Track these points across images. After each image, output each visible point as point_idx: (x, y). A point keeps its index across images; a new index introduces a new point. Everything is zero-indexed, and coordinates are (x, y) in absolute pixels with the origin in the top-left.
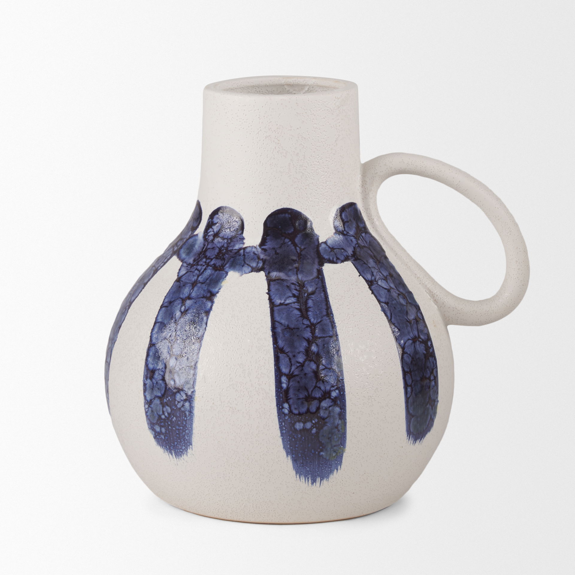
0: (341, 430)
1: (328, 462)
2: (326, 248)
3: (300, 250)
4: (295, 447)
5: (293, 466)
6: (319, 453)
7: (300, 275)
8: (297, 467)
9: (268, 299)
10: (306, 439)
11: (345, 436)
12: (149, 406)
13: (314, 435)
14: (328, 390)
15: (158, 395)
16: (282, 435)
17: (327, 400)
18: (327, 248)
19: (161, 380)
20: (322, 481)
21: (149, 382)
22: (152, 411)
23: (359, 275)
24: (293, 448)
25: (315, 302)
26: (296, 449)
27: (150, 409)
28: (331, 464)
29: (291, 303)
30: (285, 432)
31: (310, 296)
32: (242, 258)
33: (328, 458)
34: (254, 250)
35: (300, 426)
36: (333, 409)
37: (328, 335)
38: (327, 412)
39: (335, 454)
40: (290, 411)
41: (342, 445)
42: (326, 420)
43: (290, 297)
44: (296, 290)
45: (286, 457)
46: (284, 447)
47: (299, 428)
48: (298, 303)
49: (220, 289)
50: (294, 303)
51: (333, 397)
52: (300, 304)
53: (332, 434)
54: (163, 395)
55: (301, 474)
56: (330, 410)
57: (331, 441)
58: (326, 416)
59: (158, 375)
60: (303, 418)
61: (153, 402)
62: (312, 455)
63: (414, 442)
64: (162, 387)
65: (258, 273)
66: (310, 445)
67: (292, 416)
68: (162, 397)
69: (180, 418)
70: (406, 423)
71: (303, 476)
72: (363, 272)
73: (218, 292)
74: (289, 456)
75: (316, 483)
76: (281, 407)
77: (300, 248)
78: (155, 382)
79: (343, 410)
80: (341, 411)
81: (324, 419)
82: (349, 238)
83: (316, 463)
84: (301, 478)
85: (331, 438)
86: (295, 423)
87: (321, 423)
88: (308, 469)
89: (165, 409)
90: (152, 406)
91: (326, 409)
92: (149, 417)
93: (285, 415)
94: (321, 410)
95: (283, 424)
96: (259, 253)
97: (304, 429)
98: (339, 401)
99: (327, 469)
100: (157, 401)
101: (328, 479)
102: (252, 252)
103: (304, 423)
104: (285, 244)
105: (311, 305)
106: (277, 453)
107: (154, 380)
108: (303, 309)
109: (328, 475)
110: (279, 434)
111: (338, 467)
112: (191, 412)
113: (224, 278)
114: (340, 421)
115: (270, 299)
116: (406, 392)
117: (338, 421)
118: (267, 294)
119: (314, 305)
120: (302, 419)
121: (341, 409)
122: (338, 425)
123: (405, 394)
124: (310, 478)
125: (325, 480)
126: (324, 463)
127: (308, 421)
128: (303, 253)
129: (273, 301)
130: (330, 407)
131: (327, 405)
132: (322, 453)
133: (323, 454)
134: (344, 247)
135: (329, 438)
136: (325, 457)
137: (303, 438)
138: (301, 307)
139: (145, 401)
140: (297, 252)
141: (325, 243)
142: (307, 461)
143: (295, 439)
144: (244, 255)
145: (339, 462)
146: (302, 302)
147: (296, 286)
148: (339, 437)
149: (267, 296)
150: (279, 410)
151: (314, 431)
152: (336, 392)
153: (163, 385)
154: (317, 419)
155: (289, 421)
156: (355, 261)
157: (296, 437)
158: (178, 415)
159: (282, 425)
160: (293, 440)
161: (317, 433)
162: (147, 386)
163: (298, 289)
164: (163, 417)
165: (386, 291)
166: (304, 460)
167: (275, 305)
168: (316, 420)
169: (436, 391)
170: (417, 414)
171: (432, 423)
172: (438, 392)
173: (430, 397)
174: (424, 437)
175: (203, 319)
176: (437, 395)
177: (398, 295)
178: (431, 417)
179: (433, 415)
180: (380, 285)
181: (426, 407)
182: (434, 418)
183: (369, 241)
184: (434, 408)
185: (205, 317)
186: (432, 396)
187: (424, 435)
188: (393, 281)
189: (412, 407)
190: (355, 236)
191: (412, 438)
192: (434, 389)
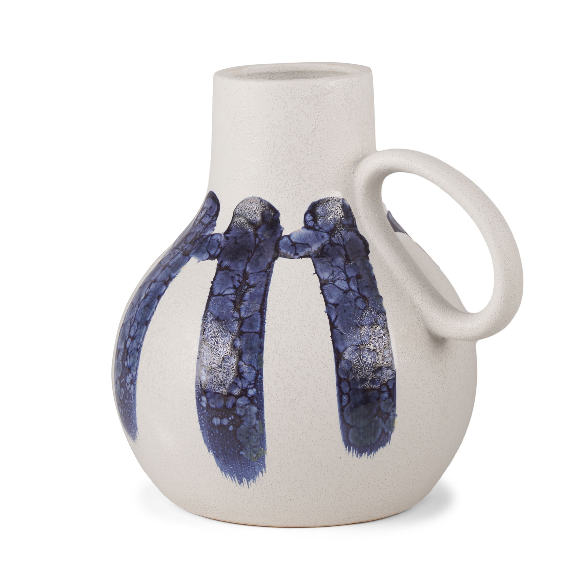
0: (259, 431)
1: (250, 463)
2: (287, 241)
3: (259, 241)
4: (215, 443)
5: (217, 462)
6: (239, 452)
7: (249, 267)
8: (220, 464)
9: (210, 289)
10: (224, 436)
11: (264, 437)
13: (231, 432)
14: (245, 387)
16: (202, 428)
17: (244, 397)
18: (289, 242)
20: (249, 482)
23: (315, 272)
24: (213, 444)
25: (252, 295)
26: (216, 445)
28: (253, 465)
29: (229, 294)
30: (204, 426)
31: (250, 289)
32: (207, 244)
33: (249, 459)
34: (219, 237)
35: (218, 422)
36: (250, 408)
37: (254, 331)
38: (244, 410)
39: (256, 455)
40: (208, 405)
41: (262, 447)
42: (242, 418)
43: (231, 288)
44: (239, 281)
45: (208, 452)
46: (205, 442)
47: (216, 424)
48: (235, 295)
49: (177, 274)
50: (231, 294)
51: (250, 395)
52: (237, 296)
53: (250, 434)
55: (226, 471)
56: (247, 408)
57: (249, 440)
58: (242, 414)
60: (220, 414)
62: (232, 454)
63: (359, 454)
65: (212, 261)
66: (228, 443)
67: (209, 410)
70: (341, 433)
71: (228, 474)
72: (321, 270)
73: (174, 277)
74: (210, 451)
75: (243, 483)
76: (199, 400)
77: (260, 239)
79: (260, 410)
80: (259, 412)
81: (240, 417)
82: (320, 233)
83: (238, 463)
84: (227, 476)
85: (248, 437)
86: (212, 418)
87: (237, 420)
88: (231, 467)
91: (242, 407)
93: (203, 408)
94: (237, 407)
95: (202, 417)
96: (222, 241)
97: (221, 426)
98: (257, 400)
99: (250, 470)
101: (255, 481)
102: (217, 239)
103: (221, 419)
104: (247, 234)
105: (246, 298)
106: (199, 447)
108: (238, 301)
109: (253, 477)
110: (199, 428)
111: (262, 469)
113: (185, 264)
114: (257, 421)
115: (212, 289)
116: (340, 401)
117: (255, 421)
118: (211, 283)
119: (250, 298)
120: (218, 414)
121: (258, 409)
122: (255, 425)
123: (338, 401)
124: (235, 477)
125: (252, 481)
126: (246, 463)
127: (225, 417)
128: (262, 244)
129: (213, 291)
130: (246, 405)
131: (244, 402)
132: (241, 453)
133: (243, 454)
134: (310, 242)
135: (247, 438)
136: (245, 456)
137: (221, 434)
138: (237, 299)
140: (255, 243)
141: (289, 236)
142: (228, 459)
143: (213, 435)
144: (209, 242)
145: (262, 465)
146: (239, 295)
147: (240, 277)
148: (257, 438)
149: (211, 285)
150: (198, 402)
151: (231, 428)
152: (253, 390)
154: (233, 416)
155: (207, 415)
156: (317, 258)
157: (214, 432)
159: (201, 419)
160: (212, 435)
161: (235, 431)
163: (241, 281)
165: (342, 292)
166: (226, 457)
167: (213, 294)
168: (233, 418)
169: (390, 404)
170: (358, 425)
171: (388, 438)
172: (394, 406)
173: (379, 409)
174: (375, 451)
175: (155, 302)
176: (392, 408)
177: (356, 298)
178: (383, 431)
179: (387, 429)
180: (336, 286)
181: (373, 419)
182: (390, 433)
183: (349, 239)
184: (387, 421)
185: (157, 301)
186: (382, 409)
187: (375, 449)
188: (358, 283)
189: (349, 417)
190: (330, 232)
191: (354, 450)
192: (386, 401)
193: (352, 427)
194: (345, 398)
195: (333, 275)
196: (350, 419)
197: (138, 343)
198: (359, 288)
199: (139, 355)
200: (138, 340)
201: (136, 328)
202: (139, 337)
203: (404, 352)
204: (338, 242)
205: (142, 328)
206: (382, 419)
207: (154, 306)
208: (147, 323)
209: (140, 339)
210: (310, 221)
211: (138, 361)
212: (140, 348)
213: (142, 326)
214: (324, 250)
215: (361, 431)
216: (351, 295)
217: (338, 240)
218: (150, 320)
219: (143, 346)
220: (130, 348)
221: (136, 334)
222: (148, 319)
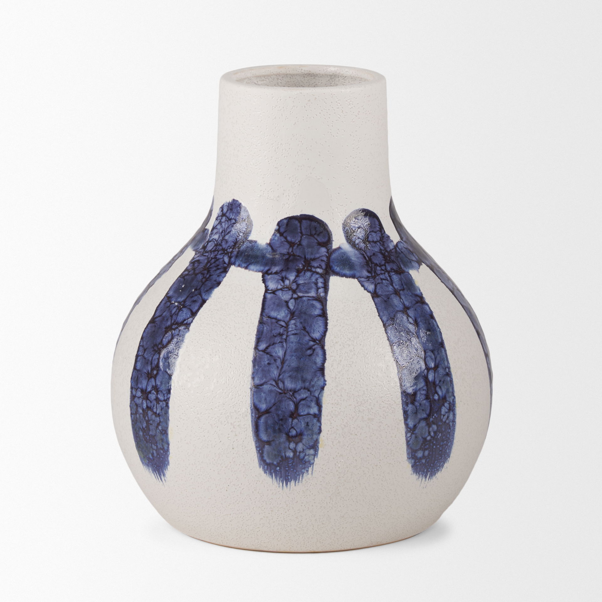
12: (412, 433)
15: (423, 417)
19: (424, 399)
21: (411, 408)
22: (416, 437)
27: (413, 436)
32: (402, 255)
34: (402, 245)
49: (420, 290)
54: (429, 415)
59: (420, 396)
61: (417, 427)
64: (426, 406)
65: (421, 267)
68: (428, 417)
69: (445, 432)
73: (422, 294)
78: (419, 405)
89: (431, 429)
90: (416, 431)
92: (411, 445)
100: (423, 424)
102: (402, 248)
107: (417, 404)
112: (454, 421)
113: (412, 279)
139: (407, 429)
144: (401, 252)
153: (427, 404)
158: (444, 430)
162: (409, 412)
164: (429, 438)
175: (433, 323)
185: (434, 321)
197: (445, 368)
199: (451, 378)
200: (443, 365)
201: (433, 357)
202: (443, 361)
205: (440, 353)
207: (436, 326)
208: (442, 344)
209: (444, 364)
211: (452, 385)
212: (450, 371)
213: (438, 350)
218: (442, 340)
219: (451, 367)
220: (436, 379)
221: (437, 362)
222: (440, 340)
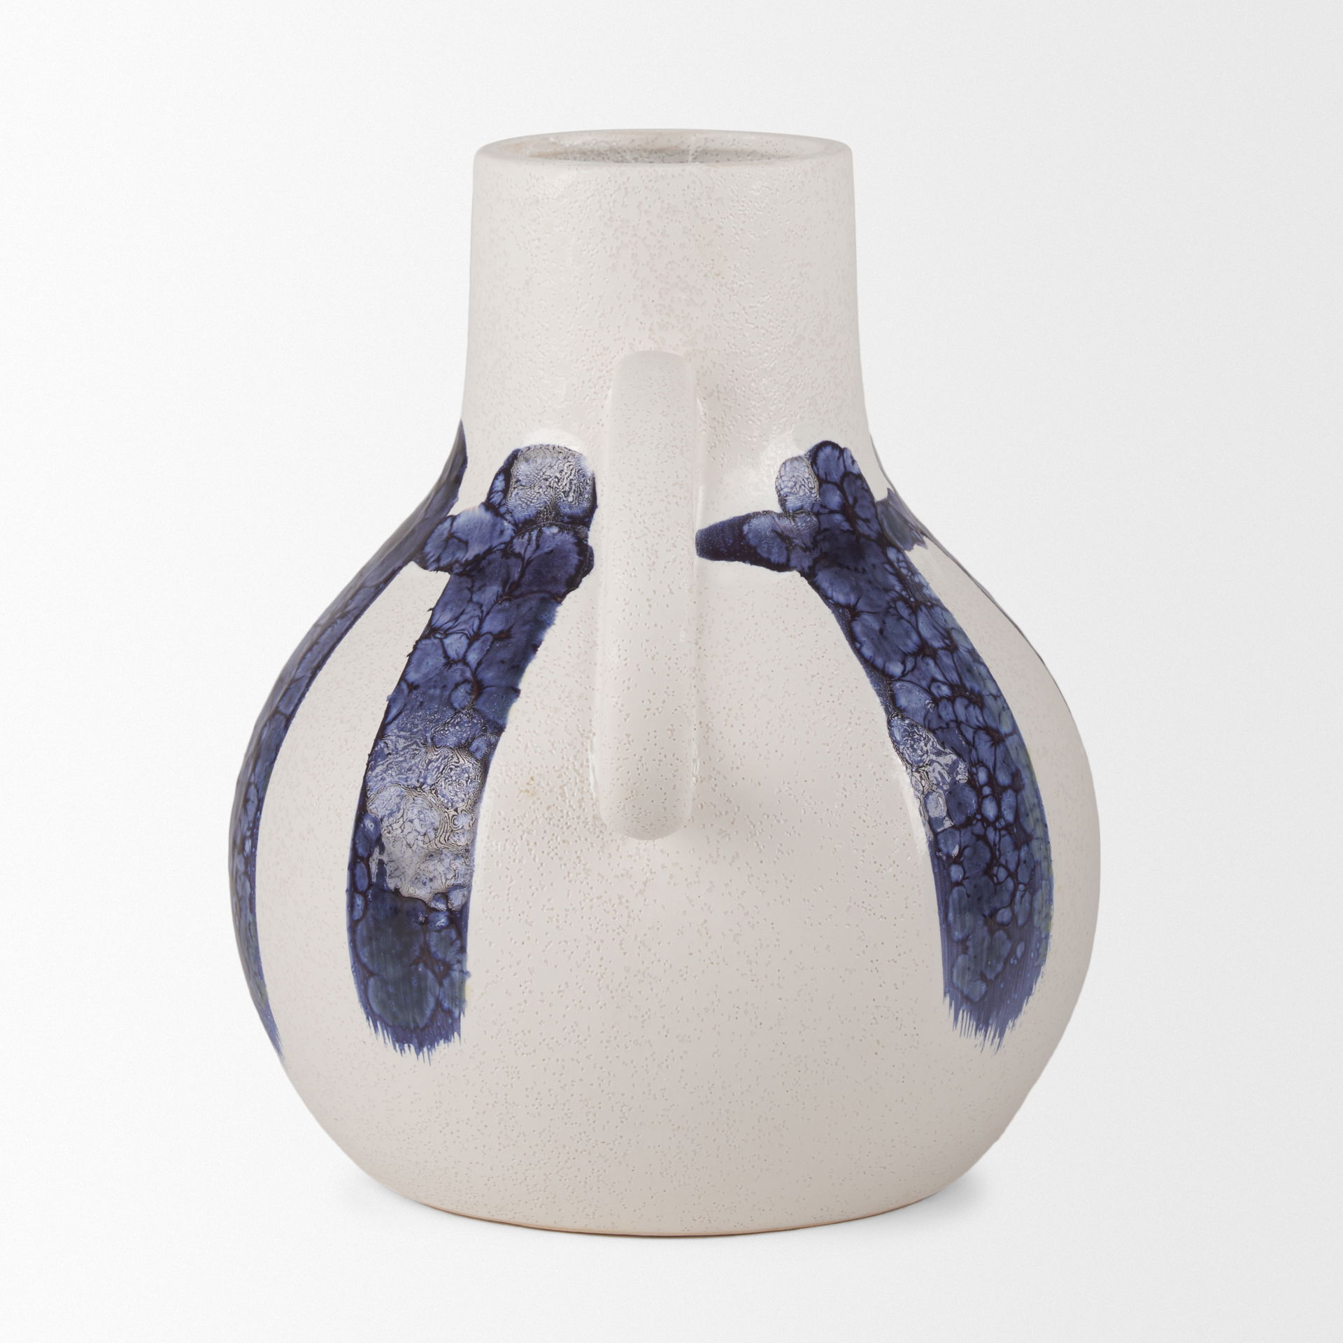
18: (446, 531)
23: (433, 607)
63: (397, 1044)
72: (447, 605)
82: (502, 524)
116: (351, 906)
134: (473, 538)
141: (455, 519)
165: (443, 661)
169: (452, 944)
170: (384, 974)
171: (452, 1024)
172: (463, 950)
173: (426, 949)
174: (429, 1046)
176: (456, 954)
177: (462, 681)
178: (439, 1004)
179: (447, 1002)
180: (443, 645)
181: (413, 967)
182: (456, 1012)
183: (550, 549)
184: (446, 982)
186: (433, 949)
187: (427, 1042)
188: (488, 651)
189: (366, 949)
190: (520, 525)
191: (385, 1032)
192: (443, 933)
193: (372, 974)
194: (359, 901)
195: (457, 621)
196: (367, 954)
198: (483, 661)
203: (506, 829)
204: (522, 552)
206: (434, 972)
210: (498, 492)
214: (484, 561)
215: (391, 990)
216: (456, 674)
217: (525, 545)
